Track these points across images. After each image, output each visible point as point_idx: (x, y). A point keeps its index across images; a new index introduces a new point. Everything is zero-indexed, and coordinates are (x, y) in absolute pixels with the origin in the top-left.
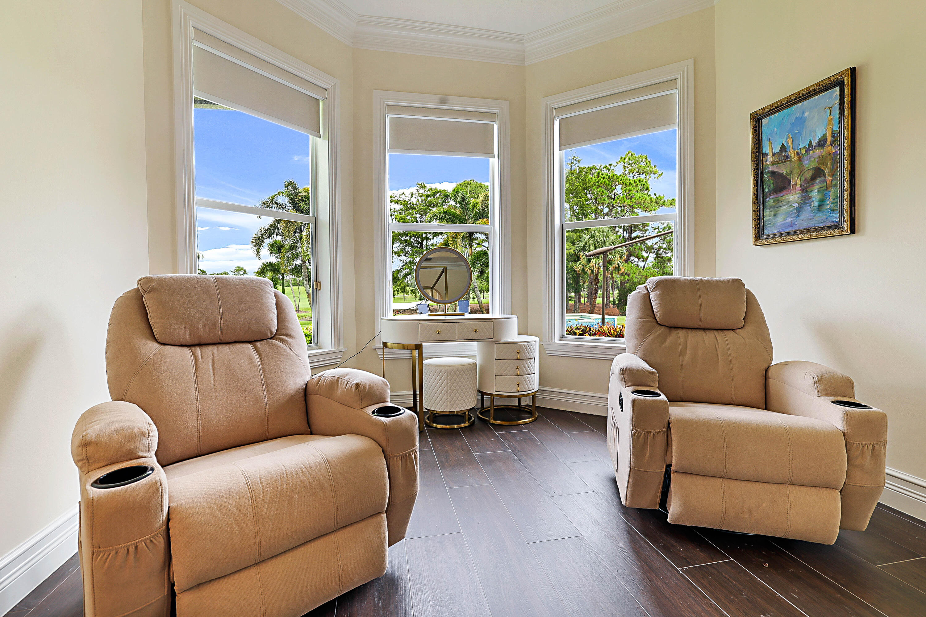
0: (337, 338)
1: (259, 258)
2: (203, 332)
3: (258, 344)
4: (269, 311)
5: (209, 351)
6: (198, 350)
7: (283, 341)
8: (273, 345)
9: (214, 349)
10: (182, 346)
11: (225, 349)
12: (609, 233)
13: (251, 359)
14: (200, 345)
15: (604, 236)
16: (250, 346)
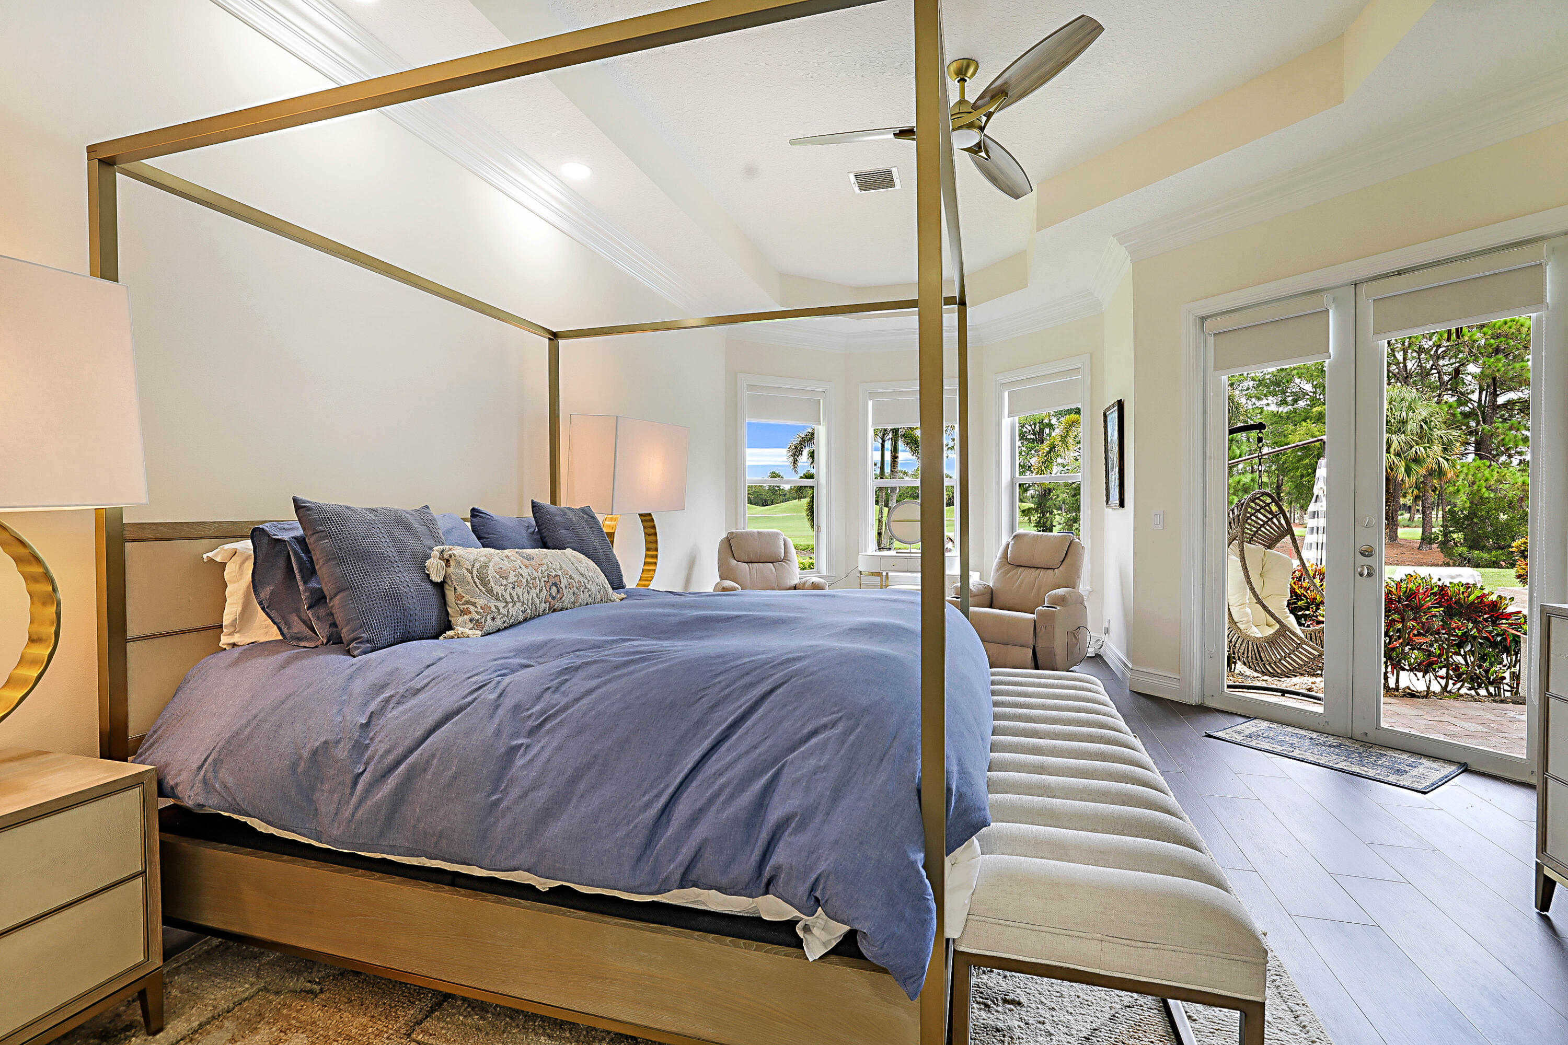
0: (830, 566)
1: (796, 472)
2: (753, 558)
3: (775, 564)
4: (781, 548)
5: (754, 565)
6: (750, 565)
7: (786, 562)
8: (782, 564)
9: (757, 564)
10: (744, 562)
11: (761, 565)
12: (1415, 403)
13: (771, 570)
14: (751, 562)
15: (1404, 409)
16: (771, 564)
